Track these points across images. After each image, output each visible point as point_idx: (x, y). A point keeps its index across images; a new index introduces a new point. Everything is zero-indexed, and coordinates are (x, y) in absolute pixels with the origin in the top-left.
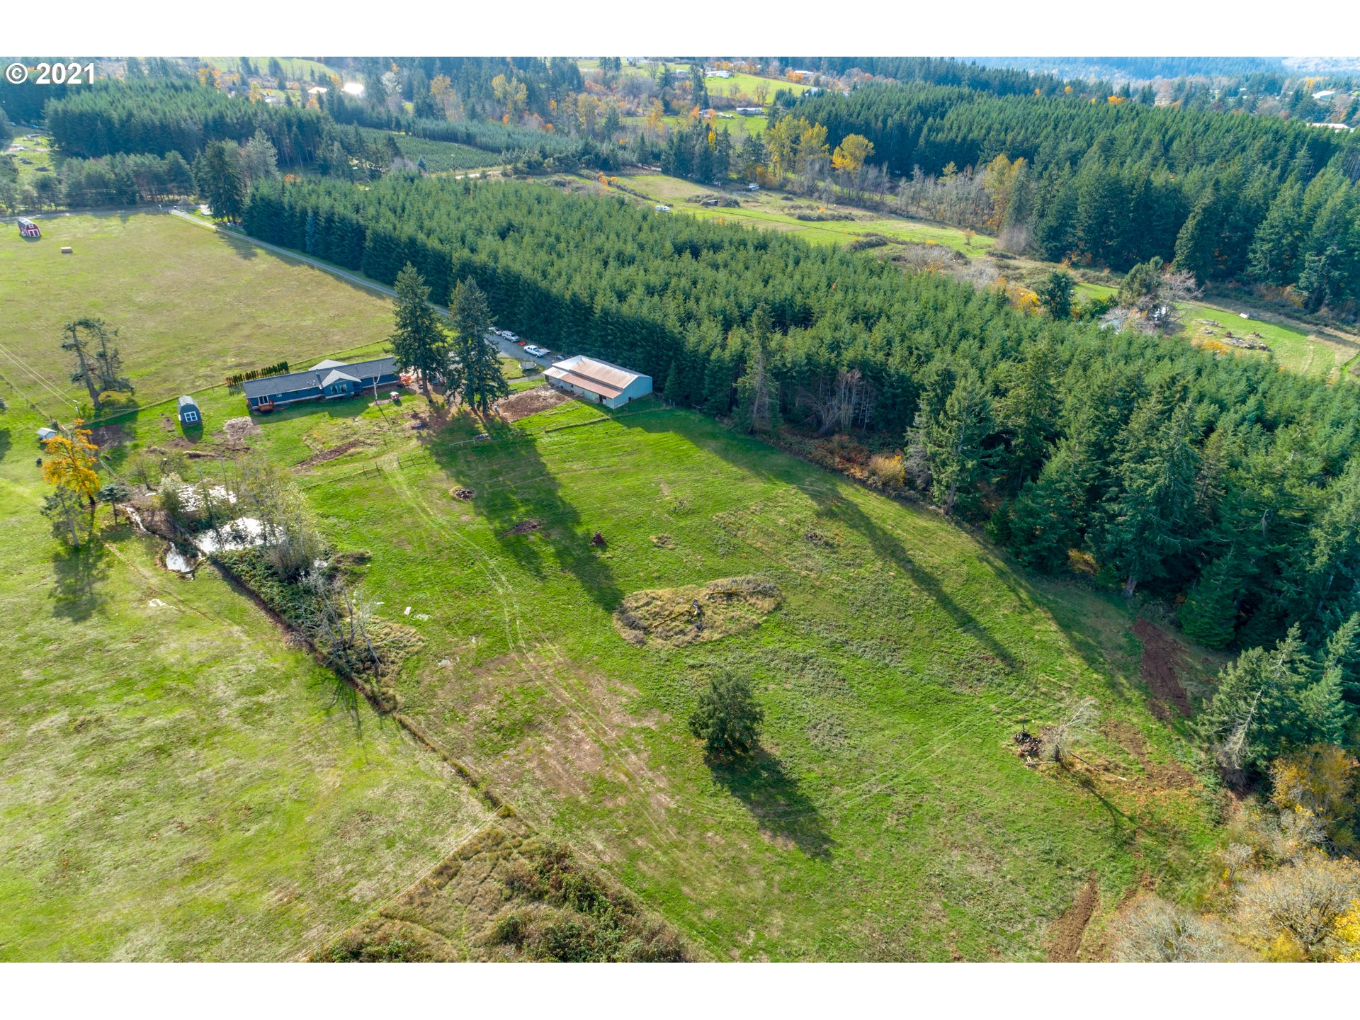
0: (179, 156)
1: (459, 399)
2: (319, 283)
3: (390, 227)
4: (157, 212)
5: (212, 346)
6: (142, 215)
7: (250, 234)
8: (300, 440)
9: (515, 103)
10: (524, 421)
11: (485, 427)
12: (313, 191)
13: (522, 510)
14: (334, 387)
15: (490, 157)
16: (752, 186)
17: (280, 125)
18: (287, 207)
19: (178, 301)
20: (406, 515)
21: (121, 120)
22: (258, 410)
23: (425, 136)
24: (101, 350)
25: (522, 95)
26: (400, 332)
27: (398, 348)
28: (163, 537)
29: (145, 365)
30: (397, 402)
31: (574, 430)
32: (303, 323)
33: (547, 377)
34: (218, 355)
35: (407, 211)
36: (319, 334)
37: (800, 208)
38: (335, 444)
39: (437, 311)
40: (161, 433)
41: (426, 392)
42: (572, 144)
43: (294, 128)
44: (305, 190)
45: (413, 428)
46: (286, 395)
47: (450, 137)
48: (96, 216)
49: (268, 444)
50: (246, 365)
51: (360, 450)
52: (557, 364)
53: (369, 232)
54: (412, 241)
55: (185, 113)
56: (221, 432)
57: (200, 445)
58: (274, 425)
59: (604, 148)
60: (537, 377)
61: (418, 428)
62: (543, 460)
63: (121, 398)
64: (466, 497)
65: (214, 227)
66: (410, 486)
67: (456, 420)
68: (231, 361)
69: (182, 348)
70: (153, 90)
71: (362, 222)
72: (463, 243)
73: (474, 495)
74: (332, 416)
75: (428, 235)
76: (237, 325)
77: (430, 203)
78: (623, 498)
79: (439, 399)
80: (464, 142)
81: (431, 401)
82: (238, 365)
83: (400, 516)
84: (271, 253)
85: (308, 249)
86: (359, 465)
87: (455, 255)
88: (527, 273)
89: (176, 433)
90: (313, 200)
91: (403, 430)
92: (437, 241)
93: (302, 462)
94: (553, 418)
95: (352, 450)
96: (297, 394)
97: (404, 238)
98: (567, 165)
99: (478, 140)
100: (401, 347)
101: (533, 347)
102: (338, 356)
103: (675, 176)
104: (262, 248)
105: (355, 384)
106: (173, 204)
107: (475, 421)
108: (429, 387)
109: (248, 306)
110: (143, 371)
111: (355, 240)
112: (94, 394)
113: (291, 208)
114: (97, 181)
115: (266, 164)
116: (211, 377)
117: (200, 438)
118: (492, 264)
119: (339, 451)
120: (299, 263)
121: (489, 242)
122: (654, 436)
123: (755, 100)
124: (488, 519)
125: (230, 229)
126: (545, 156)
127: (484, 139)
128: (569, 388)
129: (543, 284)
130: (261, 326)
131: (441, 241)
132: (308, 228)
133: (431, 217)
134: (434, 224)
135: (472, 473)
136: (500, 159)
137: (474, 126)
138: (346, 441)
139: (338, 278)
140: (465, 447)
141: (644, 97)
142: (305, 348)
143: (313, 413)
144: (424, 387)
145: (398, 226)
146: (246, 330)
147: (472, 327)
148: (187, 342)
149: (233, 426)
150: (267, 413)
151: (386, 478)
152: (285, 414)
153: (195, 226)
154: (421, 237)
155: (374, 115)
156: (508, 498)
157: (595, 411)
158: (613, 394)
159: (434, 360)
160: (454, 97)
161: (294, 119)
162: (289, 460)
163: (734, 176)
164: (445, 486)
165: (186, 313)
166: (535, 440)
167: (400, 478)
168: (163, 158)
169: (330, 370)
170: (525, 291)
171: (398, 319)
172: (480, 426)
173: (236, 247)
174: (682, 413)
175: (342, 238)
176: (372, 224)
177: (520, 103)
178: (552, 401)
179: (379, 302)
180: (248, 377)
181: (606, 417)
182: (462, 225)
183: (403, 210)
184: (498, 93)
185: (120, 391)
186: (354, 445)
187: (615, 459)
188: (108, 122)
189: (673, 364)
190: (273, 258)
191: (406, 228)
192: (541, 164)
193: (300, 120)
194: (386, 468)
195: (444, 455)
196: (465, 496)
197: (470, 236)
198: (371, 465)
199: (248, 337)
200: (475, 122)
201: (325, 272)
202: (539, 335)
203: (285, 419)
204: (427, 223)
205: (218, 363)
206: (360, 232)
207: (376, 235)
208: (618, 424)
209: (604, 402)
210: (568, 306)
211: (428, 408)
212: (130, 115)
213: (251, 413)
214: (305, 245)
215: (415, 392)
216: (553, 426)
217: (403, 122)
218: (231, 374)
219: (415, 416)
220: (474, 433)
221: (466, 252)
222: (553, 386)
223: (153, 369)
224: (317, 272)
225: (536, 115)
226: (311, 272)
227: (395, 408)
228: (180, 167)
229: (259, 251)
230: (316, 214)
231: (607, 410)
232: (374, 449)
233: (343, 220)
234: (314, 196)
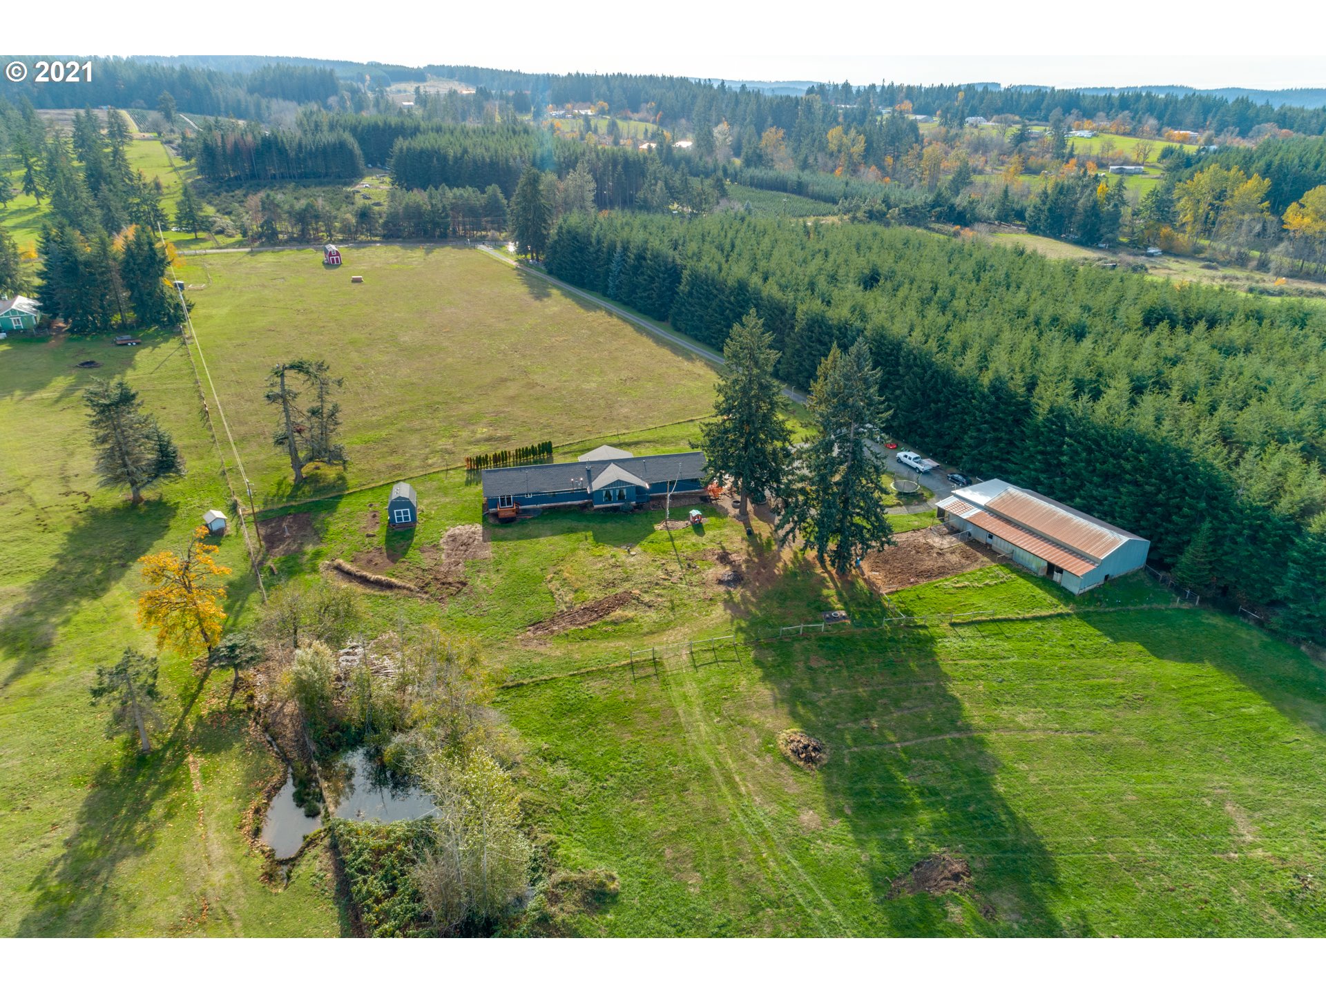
0: (499, 191)
1: (800, 540)
2: (615, 334)
3: (715, 267)
4: (465, 246)
5: (466, 408)
6: (448, 248)
7: (550, 273)
8: (542, 579)
9: (850, 156)
10: (909, 594)
11: (839, 594)
12: (627, 224)
13: (925, 817)
14: (606, 494)
15: (823, 206)
16: (1151, 250)
17: (605, 165)
18: (593, 241)
19: (446, 344)
20: (694, 787)
21: (455, 157)
22: (496, 515)
23: (752, 185)
24: (316, 404)
25: (859, 147)
26: (720, 419)
27: (713, 443)
28: (284, 758)
29: (378, 426)
30: (698, 528)
31: (1005, 627)
32: (585, 386)
33: (941, 513)
34: (468, 421)
35: (736, 250)
36: (602, 402)
37: (1237, 279)
38: (594, 594)
39: (785, 393)
40: (357, 537)
41: (743, 516)
42: (919, 196)
43: (619, 167)
44: (618, 223)
45: (720, 582)
46: (539, 498)
47: (779, 186)
48: (404, 247)
49: (496, 579)
50: (499, 439)
51: (630, 613)
52: (959, 492)
53: (686, 273)
54: (742, 286)
55: (516, 152)
56: (436, 547)
57: (401, 567)
58: (511, 544)
59: (960, 201)
60: (920, 509)
61: (728, 583)
62: (955, 689)
63: (330, 473)
64: (809, 759)
65: (515, 264)
66: (707, 709)
67: (790, 575)
68: (482, 431)
69: (429, 406)
70: (493, 133)
71: (679, 261)
72: (813, 291)
73: (824, 757)
74: (597, 539)
75: (765, 279)
76: (504, 380)
77: (766, 242)
78: (1147, 829)
79: (763, 529)
80: (793, 192)
81: (750, 533)
82: (489, 439)
83: (683, 788)
84: (567, 294)
85: (610, 291)
86: (624, 645)
87: (801, 308)
88: (915, 340)
89: (375, 541)
90: (624, 234)
91: (703, 584)
92: (776, 288)
93: (536, 624)
94: (961, 597)
95: (618, 613)
96: (555, 497)
97: (731, 282)
98: (915, 217)
99: (810, 188)
100: (716, 439)
101: (912, 455)
102: (623, 439)
103: (1045, 235)
104: (559, 288)
105: (639, 489)
106: (482, 240)
107: (822, 582)
108: (750, 507)
109: (524, 356)
110: (372, 434)
111: (667, 283)
112: (297, 465)
113: (599, 242)
114: (414, 213)
115: (583, 199)
116: (450, 453)
117: (404, 554)
118: (858, 324)
119: (598, 610)
120: (597, 307)
121: (851, 291)
122: (1173, 669)
123: (1134, 158)
124: (855, 830)
125: (531, 266)
126: (889, 207)
127: (817, 188)
128: (983, 539)
129: (939, 358)
130: (532, 385)
131: (783, 288)
132: (613, 266)
133: (768, 256)
134: (773, 265)
135: (821, 699)
136: (835, 208)
137: (806, 176)
138: (612, 592)
139: (639, 329)
140: (806, 636)
141: (994, 154)
142: (581, 422)
143: (572, 531)
144: (740, 506)
145: (725, 266)
146: (512, 389)
147: (848, 425)
148: (436, 399)
149: (454, 538)
150: (506, 522)
151: (666, 683)
152: (531, 528)
153: (496, 261)
154: (755, 280)
155: (702, 164)
156: (891, 778)
157: (1039, 593)
158: (1080, 568)
159: (763, 465)
160: (784, 151)
161: (620, 159)
162: (518, 614)
163: (1125, 240)
164: (769, 723)
165: (450, 360)
166: (932, 640)
167: (691, 689)
168: (483, 192)
169: (606, 463)
170: (909, 367)
171: (721, 399)
172: (830, 592)
173: (531, 286)
174: (1217, 621)
175: (652, 279)
176: (690, 263)
177: (855, 156)
178: (955, 558)
179: (686, 365)
180: (496, 459)
181: (1062, 609)
182: (812, 268)
183: (733, 246)
184: (833, 146)
185: (329, 463)
186: (621, 601)
187: (1102, 714)
188: (443, 158)
189: (1206, 525)
190: (569, 301)
191: (735, 268)
192: (885, 214)
193: (626, 160)
194: (670, 663)
195: (769, 646)
196: (806, 756)
197: (822, 284)
198: (644, 650)
199: (512, 399)
200: (807, 172)
201: (625, 320)
202: (923, 436)
203: (529, 537)
204: (763, 264)
205: (465, 434)
206: (674, 273)
207: (695, 276)
208: (1091, 630)
209: (1057, 577)
210: (984, 397)
211: (744, 545)
212: (465, 151)
213: (485, 521)
214: (607, 287)
215: (726, 513)
216: (967, 615)
217: (731, 171)
218: (476, 451)
219: (724, 558)
220: (822, 607)
221: (817, 305)
222: (953, 531)
223: (384, 434)
224: (615, 320)
225: (874, 167)
226: (608, 319)
227: (694, 538)
228: (497, 201)
229: (554, 292)
230: (625, 249)
231: (1065, 595)
232: (653, 615)
233: (656, 257)
234: (627, 229)
